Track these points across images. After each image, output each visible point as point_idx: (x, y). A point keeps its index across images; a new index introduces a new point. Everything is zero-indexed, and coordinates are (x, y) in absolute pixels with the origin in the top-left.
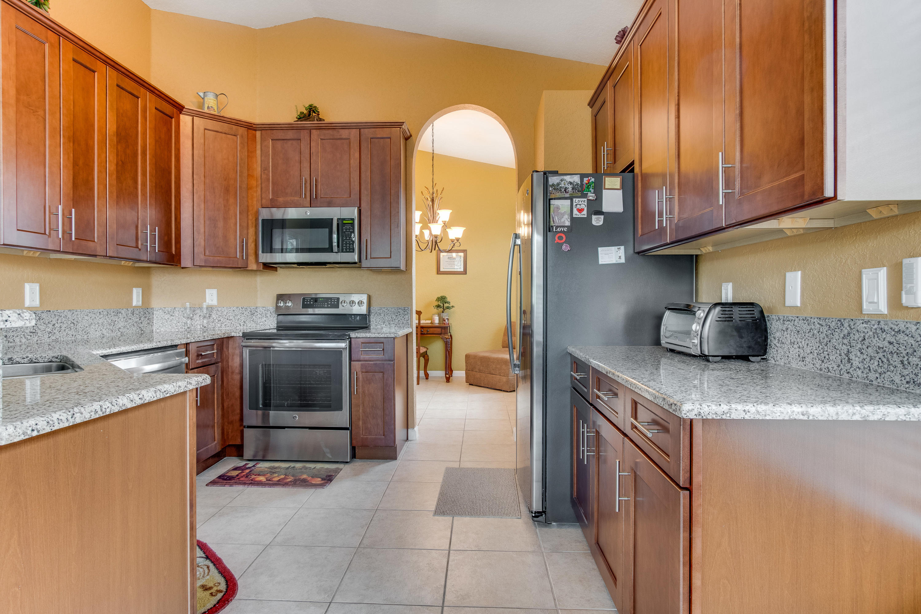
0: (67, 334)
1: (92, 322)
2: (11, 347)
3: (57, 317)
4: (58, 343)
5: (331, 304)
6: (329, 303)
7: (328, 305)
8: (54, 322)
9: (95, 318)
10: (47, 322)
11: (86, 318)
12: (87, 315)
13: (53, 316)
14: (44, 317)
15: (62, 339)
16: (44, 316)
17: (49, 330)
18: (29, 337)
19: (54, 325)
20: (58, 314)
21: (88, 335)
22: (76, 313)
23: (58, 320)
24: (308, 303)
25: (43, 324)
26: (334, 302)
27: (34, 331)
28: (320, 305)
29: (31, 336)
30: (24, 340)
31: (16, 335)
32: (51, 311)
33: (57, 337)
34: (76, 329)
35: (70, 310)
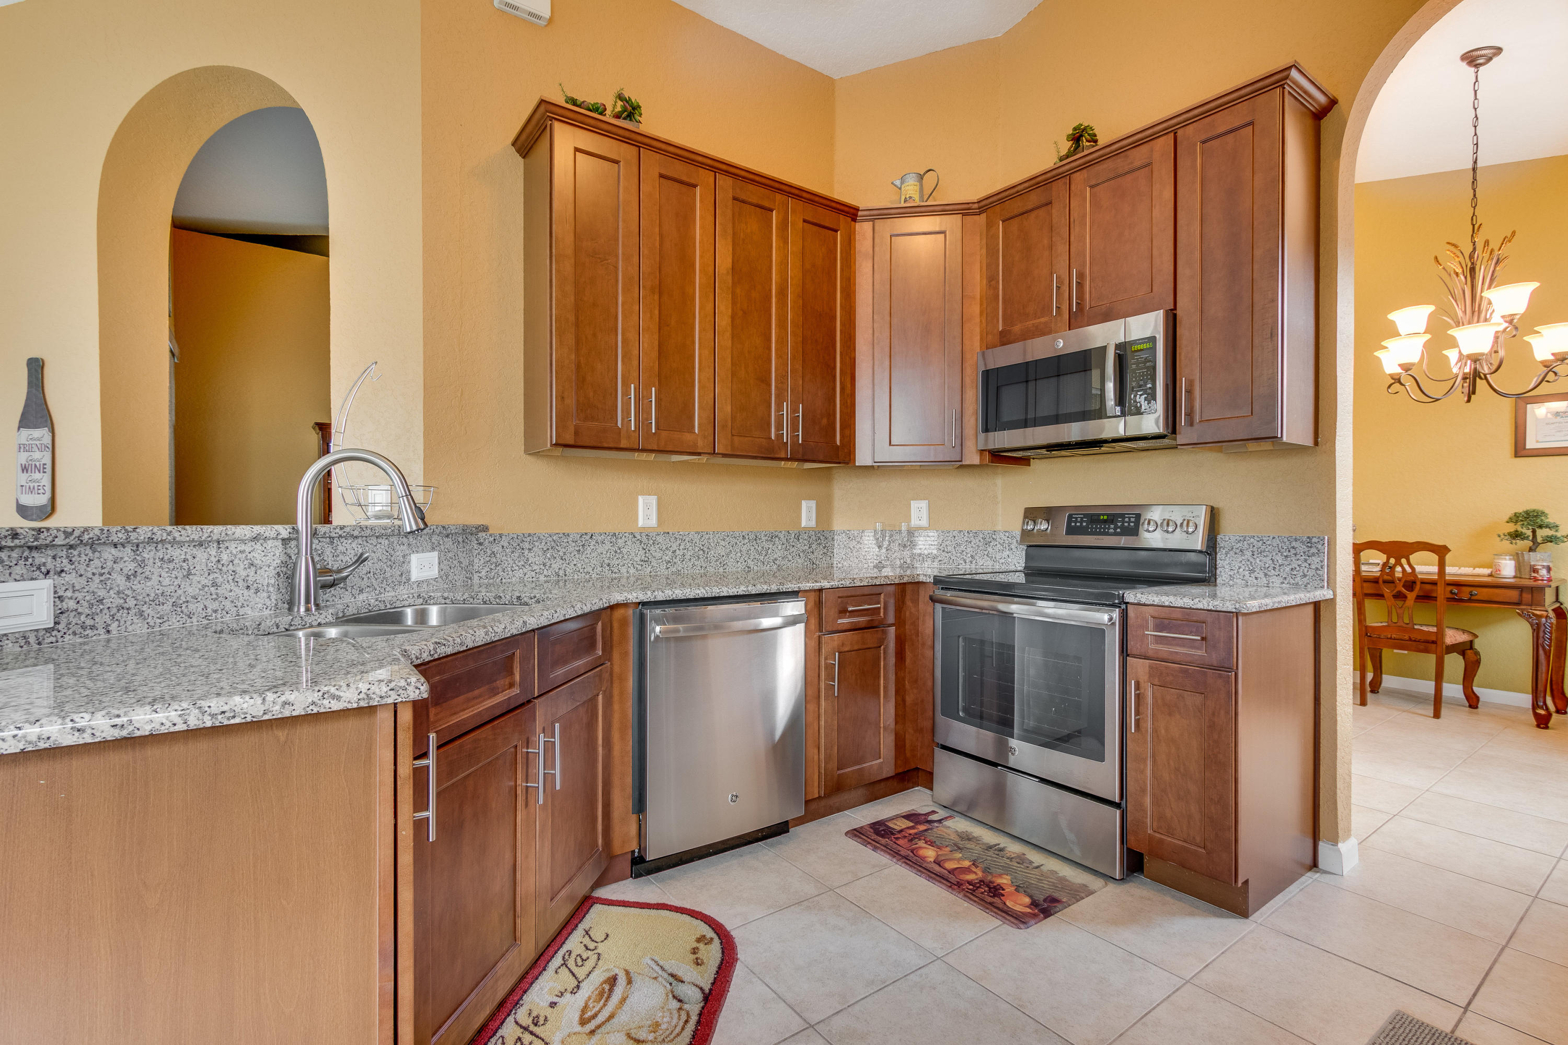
0: (693, 565)
1: (731, 548)
2: (615, 579)
3: (678, 542)
4: (679, 577)
5: (1121, 527)
6: (1119, 524)
7: (1115, 529)
8: (674, 547)
9: (736, 543)
10: (664, 548)
11: (722, 543)
12: (724, 540)
13: (672, 540)
14: (661, 541)
15: (686, 572)
16: (660, 539)
17: (667, 558)
18: (639, 567)
19: (674, 552)
20: (681, 537)
21: (725, 567)
22: (707, 537)
23: (680, 545)
24: (1078, 524)
25: (658, 550)
26: (1129, 522)
27: (646, 559)
28: (1101, 528)
29: (642, 565)
30: (632, 571)
31: (621, 564)
32: (671, 533)
33: (679, 569)
34: (707, 558)
35: (698, 533)
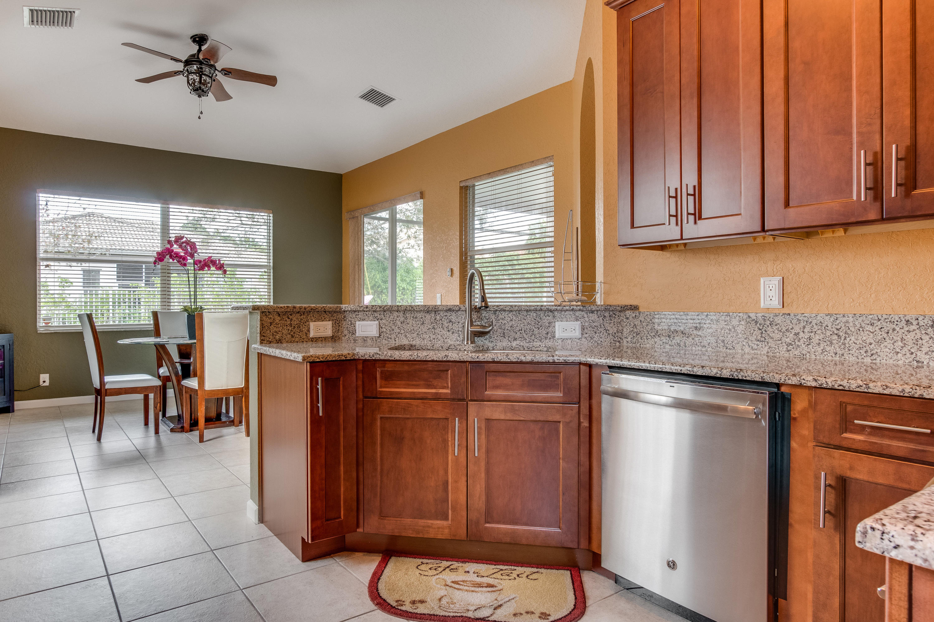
0: (823, 351)
1: (885, 335)
2: (730, 355)
3: (802, 324)
4: (804, 362)
8: (797, 329)
9: (894, 330)
10: (784, 329)
11: (870, 328)
12: (872, 324)
13: (794, 321)
14: (779, 322)
15: (813, 357)
16: (778, 320)
17: (788, 340)
18: (755, 347)
19: (797, 334)
20: (806, 319)
21: (874, 357)
22: (844, 320)
23: (804, 327)
25: (776, 331)
27: (763, 339)
29: (758, 345)
30: (747, 350)
31: (736, 342)
32: (792, 315)
33: (804, 352)
34: (844, 344)
35: (830, 315)
